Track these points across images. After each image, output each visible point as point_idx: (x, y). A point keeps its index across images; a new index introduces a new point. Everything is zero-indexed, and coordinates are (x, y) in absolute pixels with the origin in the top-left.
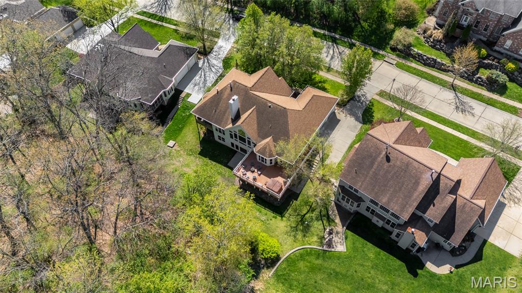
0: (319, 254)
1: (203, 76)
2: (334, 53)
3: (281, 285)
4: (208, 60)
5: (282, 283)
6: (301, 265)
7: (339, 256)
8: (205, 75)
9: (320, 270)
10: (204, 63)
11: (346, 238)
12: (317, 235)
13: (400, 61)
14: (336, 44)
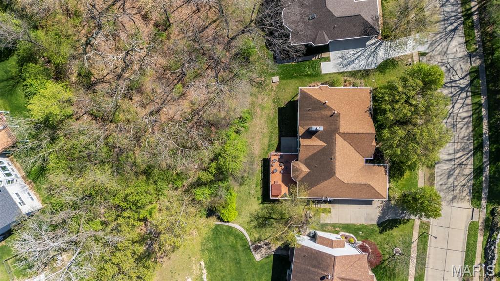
0: (245, 246)
1: (356, 55)
2: (457, 158)
3: (212, 233)
4: (380, 44)
5: (214, 233)
6: (232, 238)
7: (251, 259)
8: (359, 56)
9: (235, 251)
10: (374, 44)
11: (267, 257)
12: (261, 236)
13: (480, 224)
14: (474, 153)
